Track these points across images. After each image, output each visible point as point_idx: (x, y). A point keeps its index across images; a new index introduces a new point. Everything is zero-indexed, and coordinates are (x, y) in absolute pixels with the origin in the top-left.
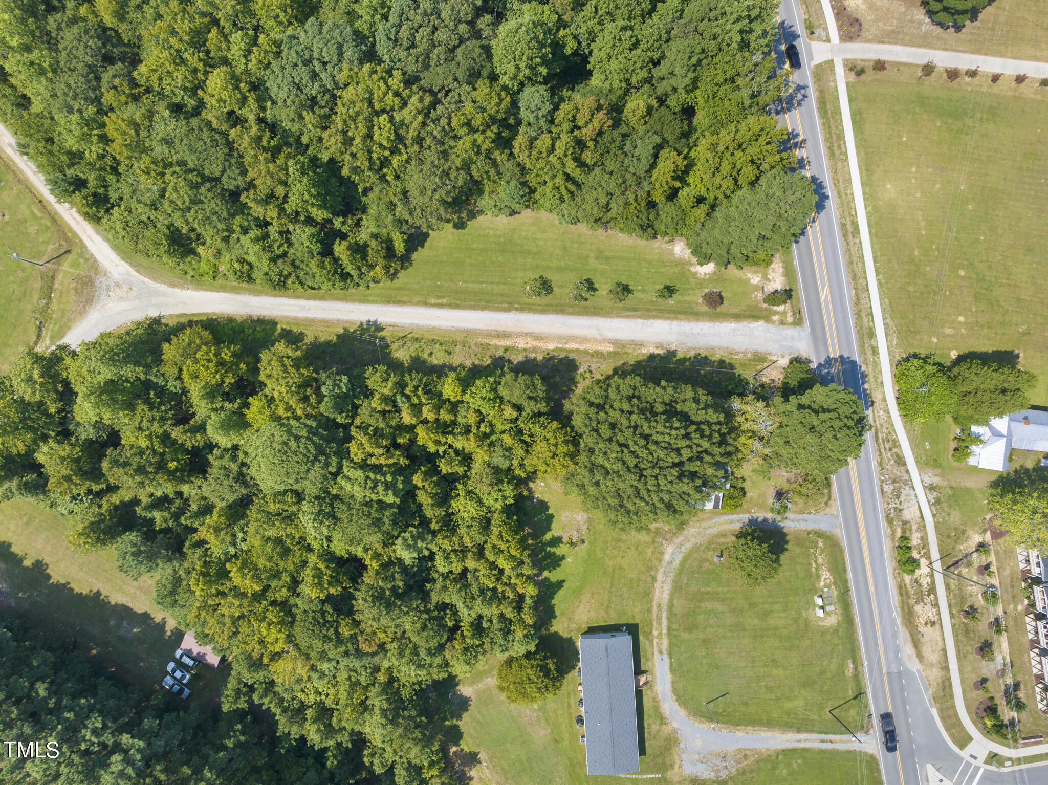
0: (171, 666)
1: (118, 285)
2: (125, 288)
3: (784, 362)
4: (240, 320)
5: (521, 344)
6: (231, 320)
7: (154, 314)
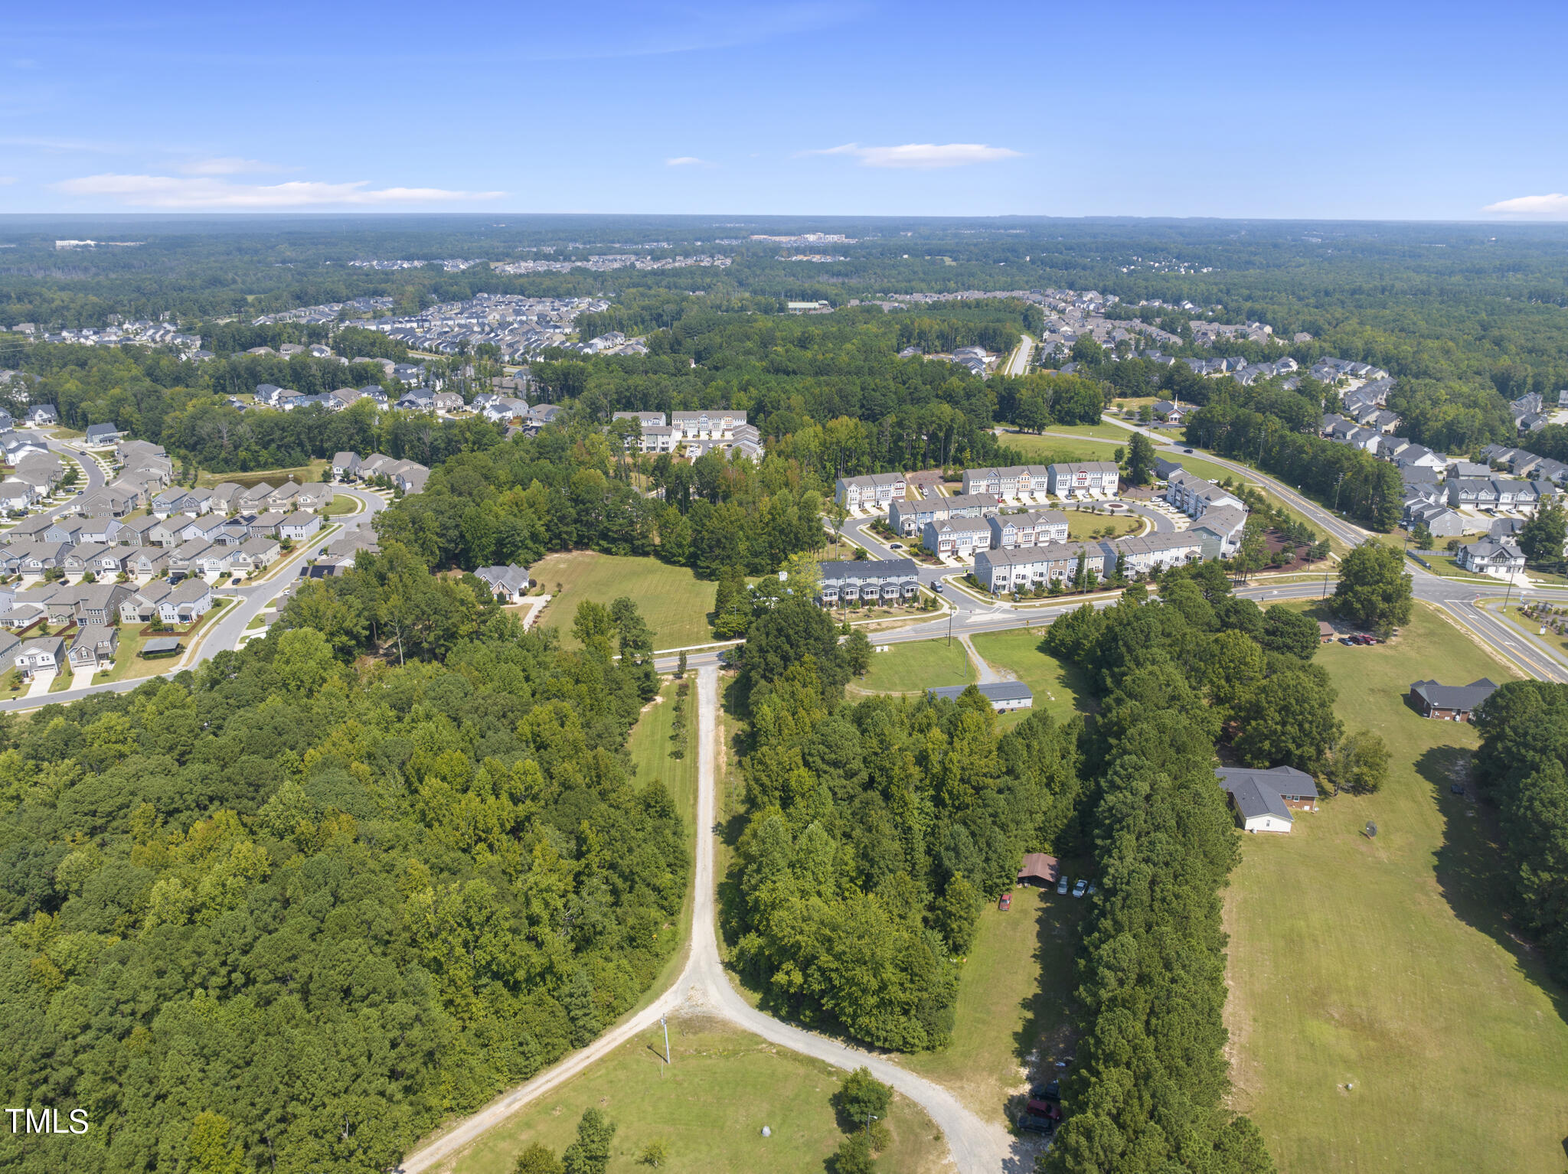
0: (1077, 893)
1: (689, 999)
2: (692, 992)
3: (722, 673)
4: (720, 906)
5: (723, 759)
6: (721, 913)
7: (720, 968)
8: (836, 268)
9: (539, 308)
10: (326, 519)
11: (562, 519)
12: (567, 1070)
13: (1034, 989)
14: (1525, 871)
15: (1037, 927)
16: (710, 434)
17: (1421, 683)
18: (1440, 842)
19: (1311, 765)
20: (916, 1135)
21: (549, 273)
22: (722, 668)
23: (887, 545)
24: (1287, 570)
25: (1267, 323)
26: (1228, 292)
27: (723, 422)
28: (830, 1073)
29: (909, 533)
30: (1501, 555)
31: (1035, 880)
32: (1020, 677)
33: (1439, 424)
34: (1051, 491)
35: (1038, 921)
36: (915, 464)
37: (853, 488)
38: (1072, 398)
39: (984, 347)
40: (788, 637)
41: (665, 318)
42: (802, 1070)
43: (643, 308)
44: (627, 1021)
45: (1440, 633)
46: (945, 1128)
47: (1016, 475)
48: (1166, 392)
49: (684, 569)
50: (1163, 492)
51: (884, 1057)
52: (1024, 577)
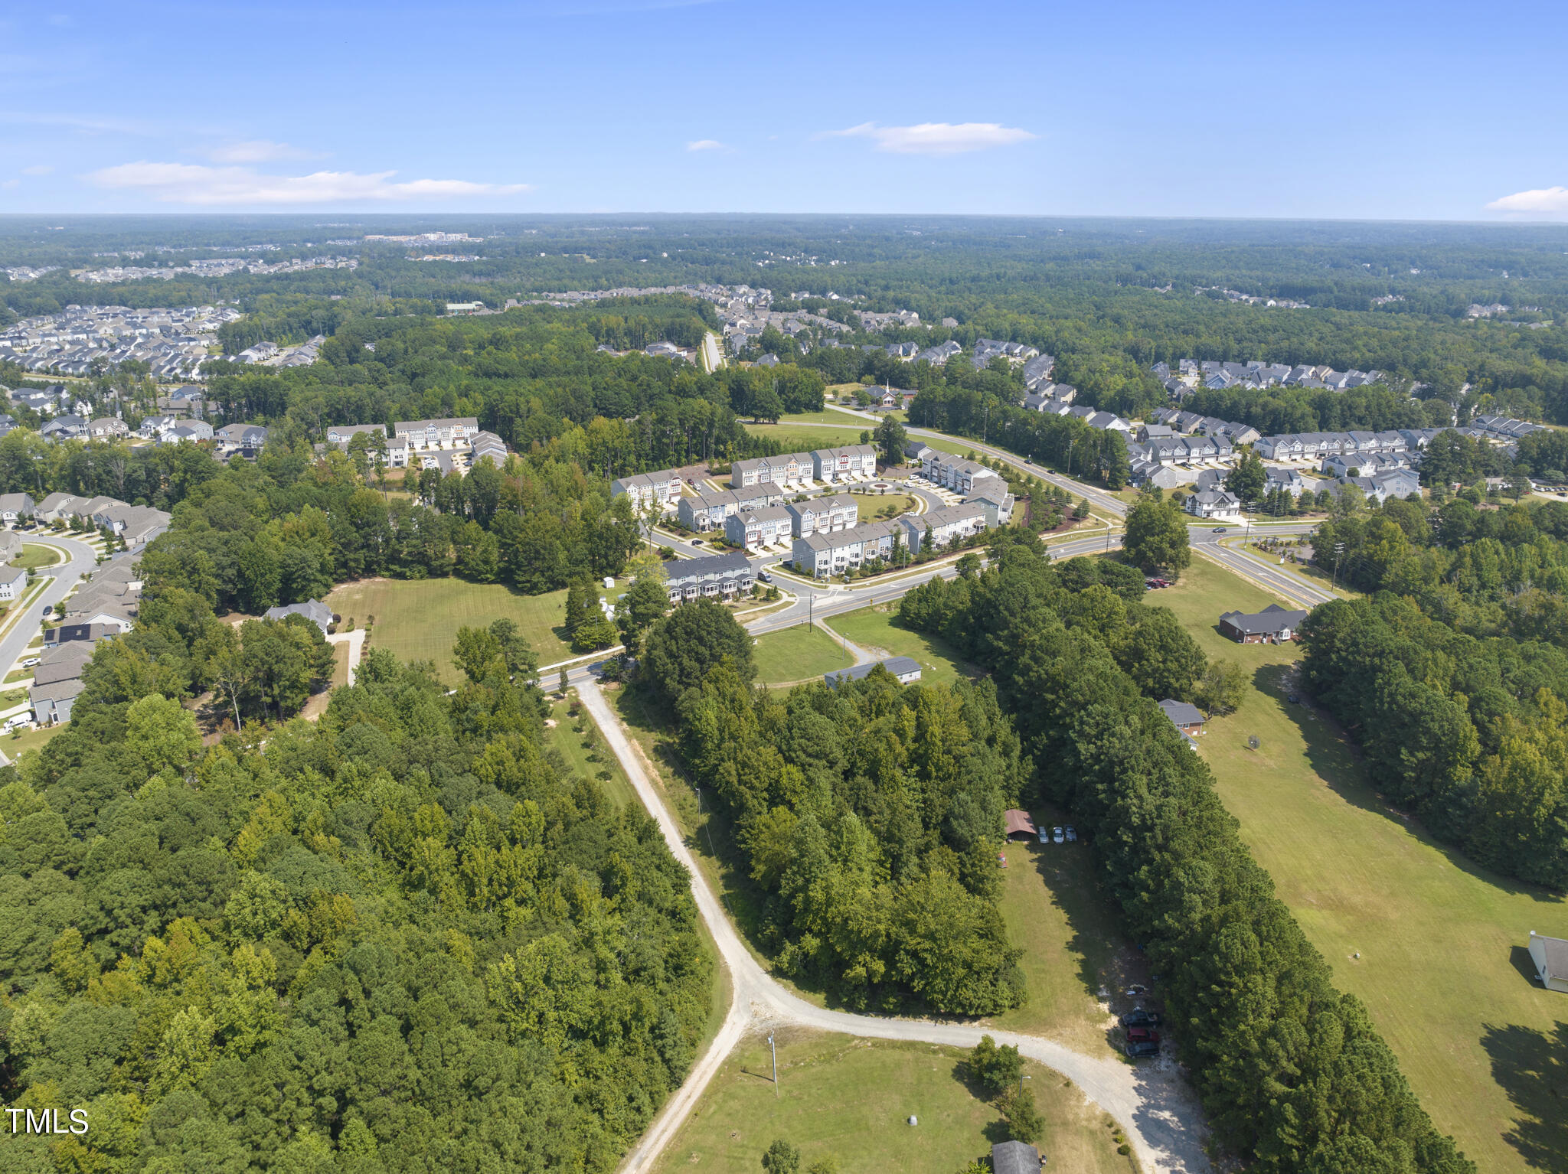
0: (1058, 840)
1: (755, 1015)
2: (755, 1008)
3: (603, 686)
4: (734, 919)
5: (655, 773)
6: (739, 924)
7: (767, 978)
8: (476, 268)
9: (155, 319)
10: (32, 573)
11: (346, 546)
12: (676, 1114)
13: (1069, 934)
14: (1404, 754)
15: (1041, 877)
16: (439, 444)
17: (1228, 615)
18: (1304, 745)
19: (1184, 695)
20: (1048, 1087)
21: (148, 280)
22: (599, 682)
23: (688, 542)
24: (1061, 530)
25: (913, 310)
26: (866, 283)
27: (452, 431)
28: (934, 1052)
29: (703, 528)
30: (1222, 501)
31: (1017, 835)
32: (892, 653)
33: (1112, 393)
34: (817, 478)
35: (1039, 870)
36: (679, 460)
37: (631, 488)
38: (796, 387)
39: (672, 342)
40: (701, 640)
41: (314, 325)
42: (909, 1055)
43: (289, 315)
44: (707, 1051)
45: (1211, 573)
46: (1067, 1073)
47: (784, 464)
48: (868, 378)
49: (494, 586)
50: (917, 470)
51: (976, 1024)
52: (843, 559)
